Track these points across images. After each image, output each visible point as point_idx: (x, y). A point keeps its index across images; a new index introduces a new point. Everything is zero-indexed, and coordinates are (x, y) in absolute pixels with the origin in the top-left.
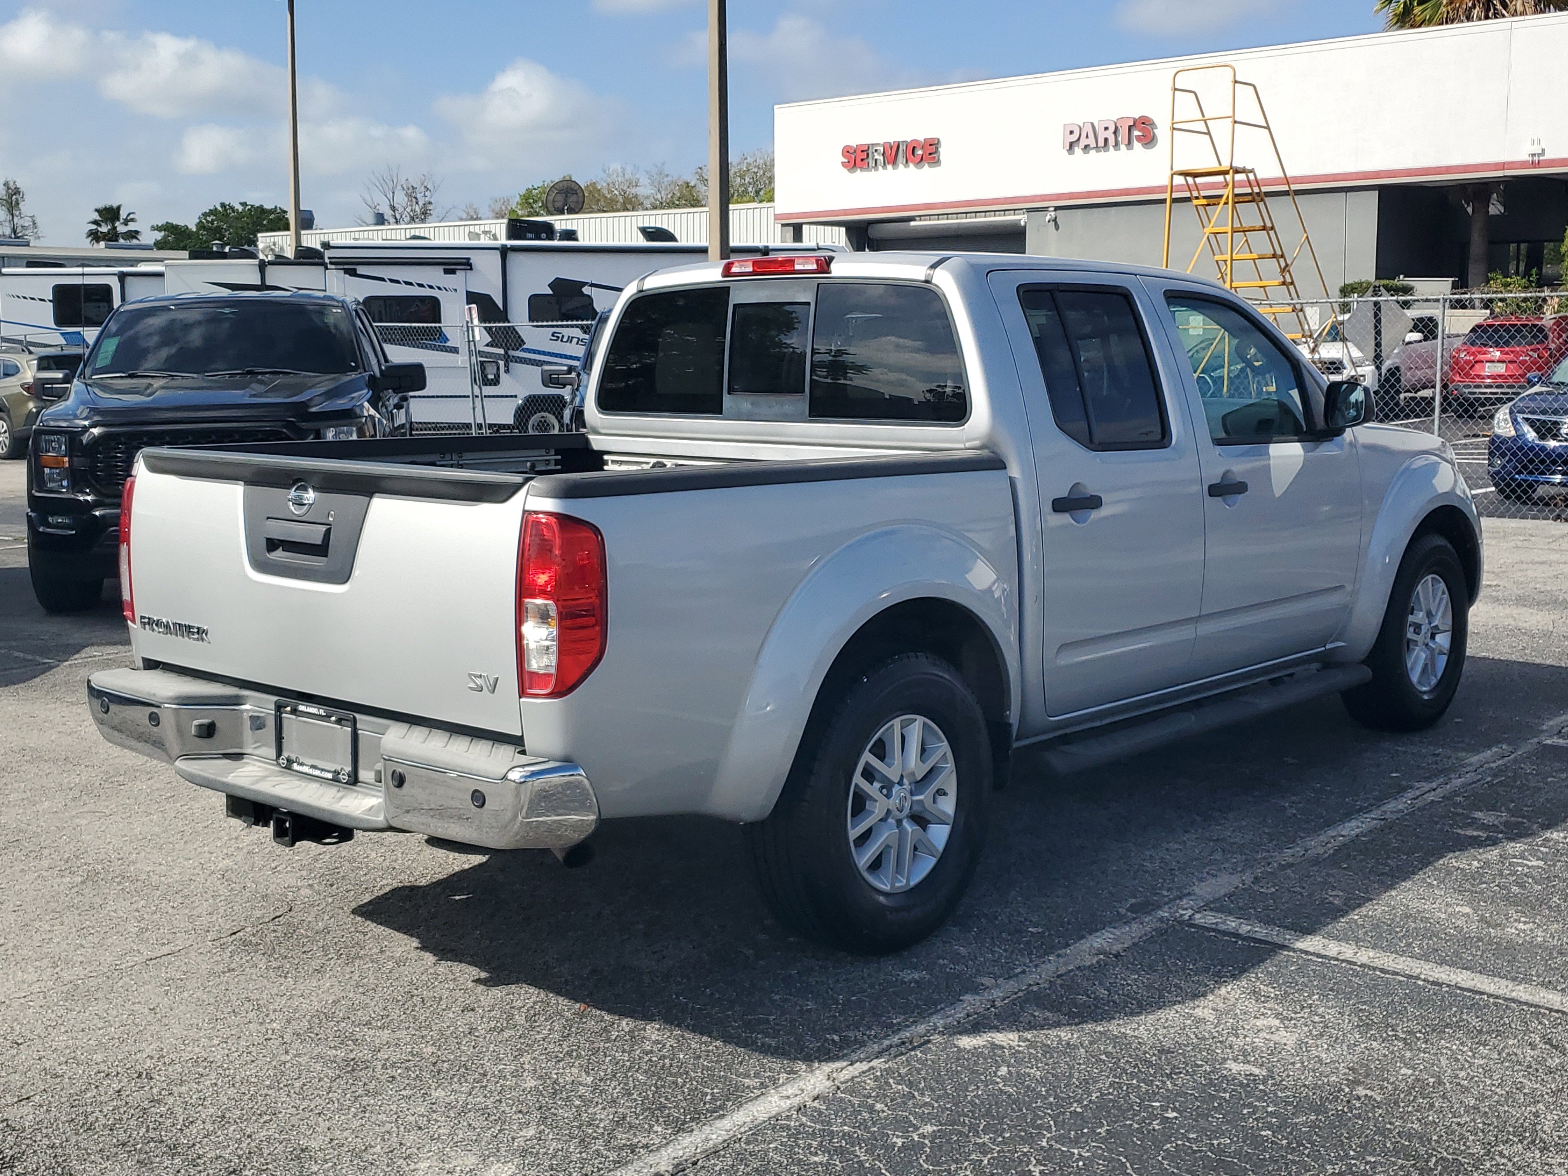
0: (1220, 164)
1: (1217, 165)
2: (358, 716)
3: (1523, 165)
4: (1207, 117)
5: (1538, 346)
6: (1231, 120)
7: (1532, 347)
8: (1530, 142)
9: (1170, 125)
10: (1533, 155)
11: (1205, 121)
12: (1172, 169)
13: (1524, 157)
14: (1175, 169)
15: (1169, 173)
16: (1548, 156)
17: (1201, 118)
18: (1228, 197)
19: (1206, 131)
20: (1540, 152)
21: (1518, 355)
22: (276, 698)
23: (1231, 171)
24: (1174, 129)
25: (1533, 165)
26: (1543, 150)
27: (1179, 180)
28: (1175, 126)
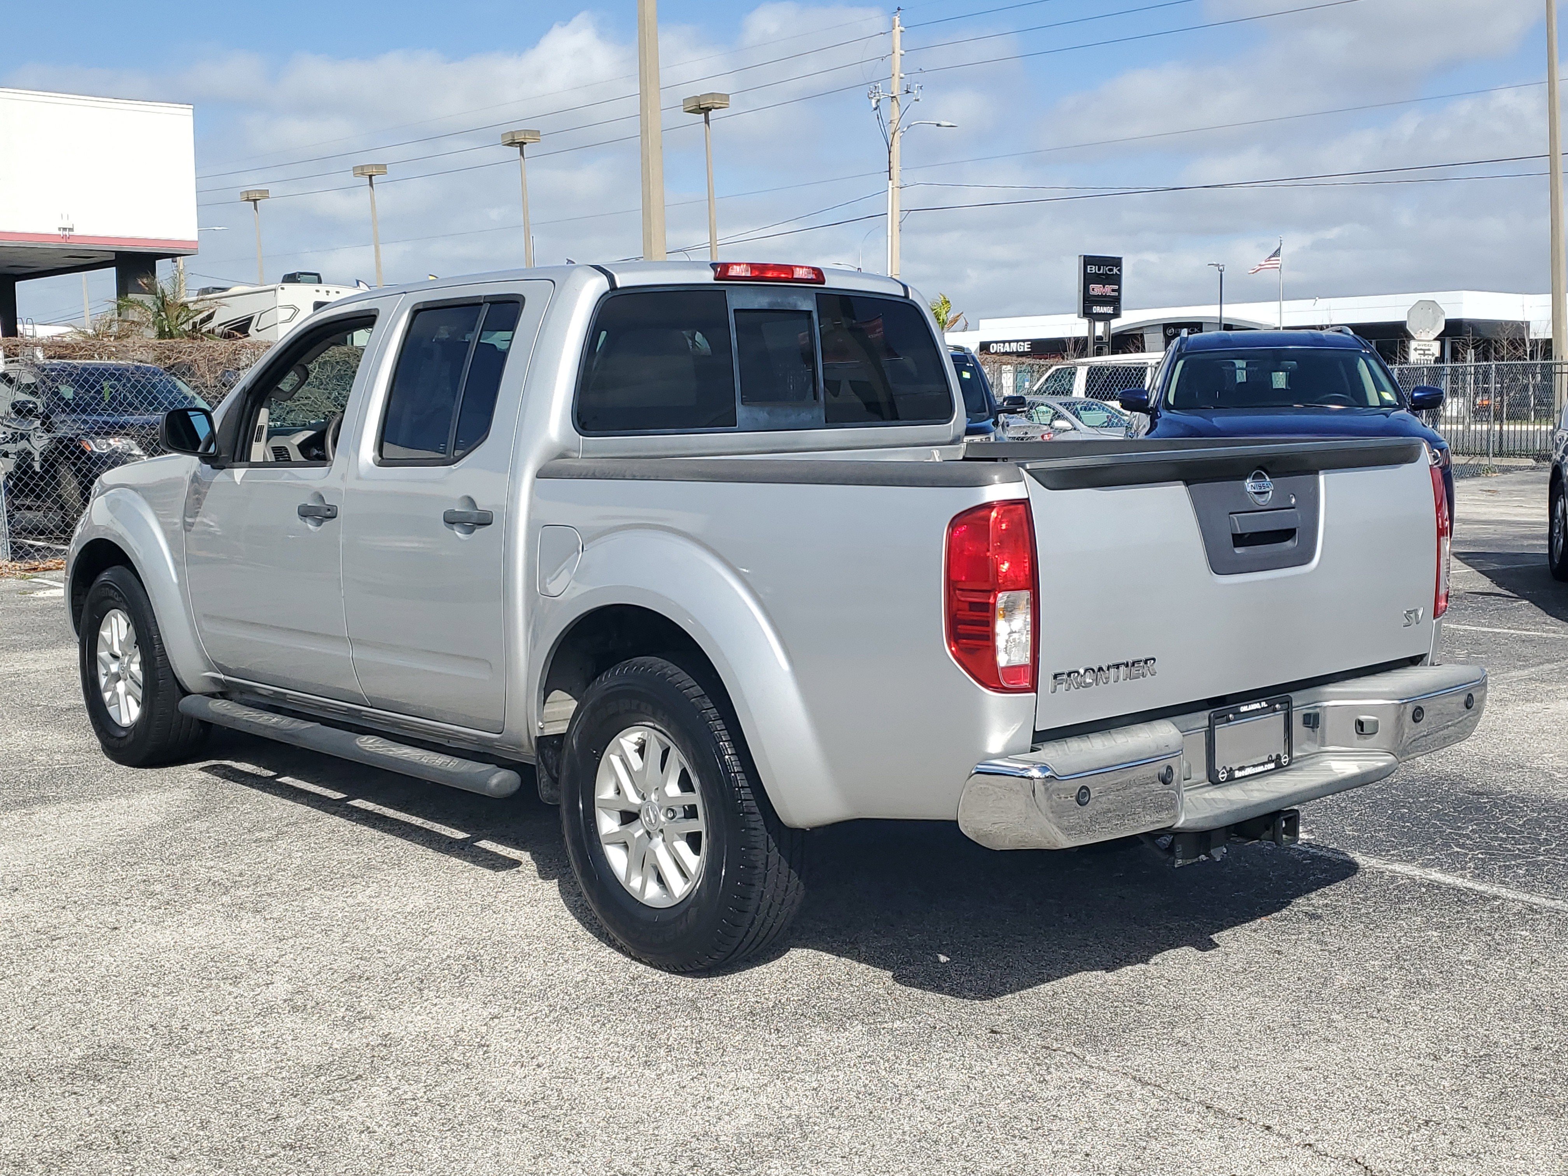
2: (1290, 694)
22: (1207, 713)
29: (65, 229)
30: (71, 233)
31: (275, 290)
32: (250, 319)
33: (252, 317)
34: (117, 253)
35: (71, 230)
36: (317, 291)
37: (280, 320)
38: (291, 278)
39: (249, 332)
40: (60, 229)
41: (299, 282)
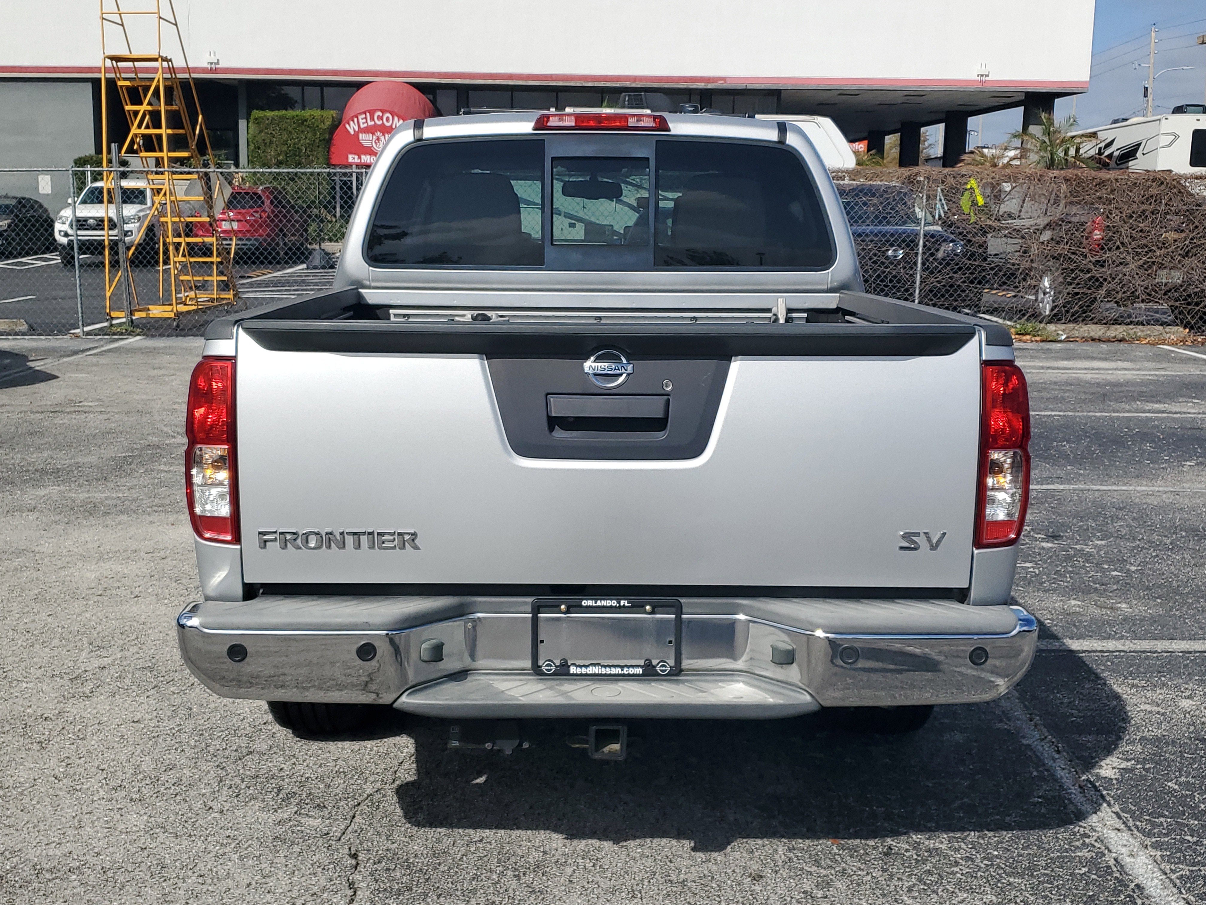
0: (131, 53)
1: (128, 53)
2: (682, 600)
3: (204, 70)
4: (122, 11)
5: (258, 209)
6: (157, 15)
7: (254, 210)
8: (208, 53)
9: (100, 14)
10: (211, 63)
11: (120, 14)
12: (104, 53)
13: (205, 65)
14: (107, 54)
15: (102, 56)
16: (222, 65)
17: (117, 11)
18: (158, 81)
19: (120, 23)
20: (216, 61)
21: (244, 215)
22: (530, 600)
23: (160, 59)
24: (103, 19)
25: (211, 71)
26: (218, 60)
27: (108, 63)
28: (104, 16)
29: (982, 76)
30: (987, 78)
31: (1160, 120)
32: (1139, 145)
33: (1141, 143)
34: (1027, 94)
35: (987, 76)
36: (1198, 120)
37: (1161, 145)
38: (1179, 110)
39: (1137, 155)
40: (978, 76)
41: (1185, 112)
